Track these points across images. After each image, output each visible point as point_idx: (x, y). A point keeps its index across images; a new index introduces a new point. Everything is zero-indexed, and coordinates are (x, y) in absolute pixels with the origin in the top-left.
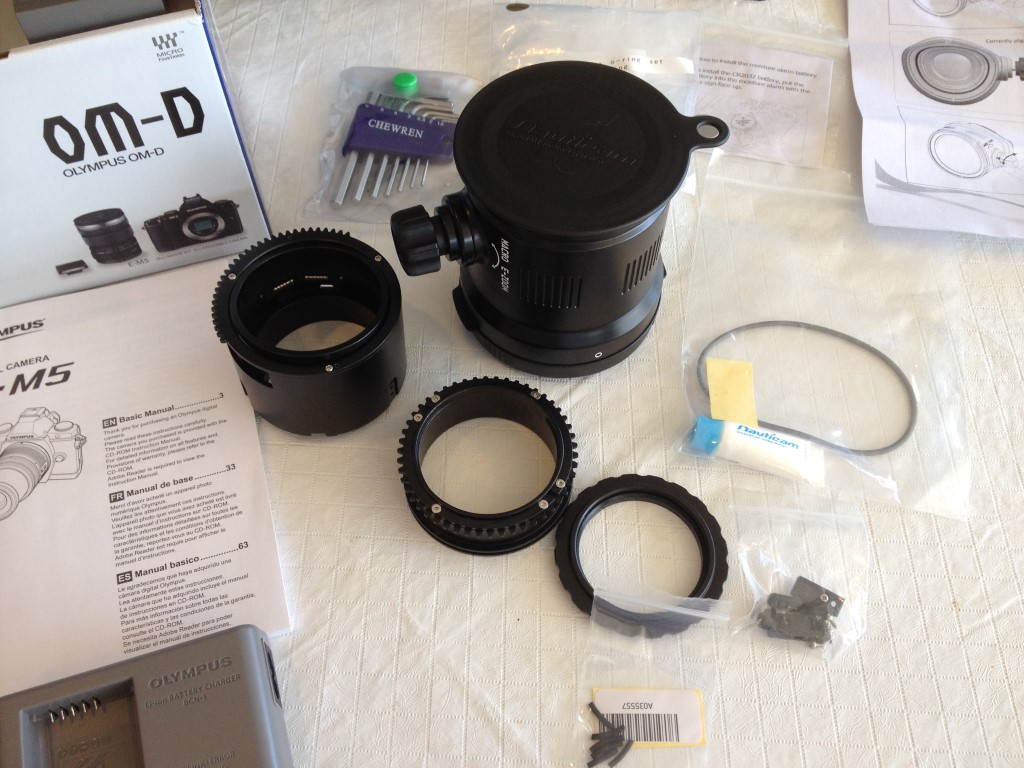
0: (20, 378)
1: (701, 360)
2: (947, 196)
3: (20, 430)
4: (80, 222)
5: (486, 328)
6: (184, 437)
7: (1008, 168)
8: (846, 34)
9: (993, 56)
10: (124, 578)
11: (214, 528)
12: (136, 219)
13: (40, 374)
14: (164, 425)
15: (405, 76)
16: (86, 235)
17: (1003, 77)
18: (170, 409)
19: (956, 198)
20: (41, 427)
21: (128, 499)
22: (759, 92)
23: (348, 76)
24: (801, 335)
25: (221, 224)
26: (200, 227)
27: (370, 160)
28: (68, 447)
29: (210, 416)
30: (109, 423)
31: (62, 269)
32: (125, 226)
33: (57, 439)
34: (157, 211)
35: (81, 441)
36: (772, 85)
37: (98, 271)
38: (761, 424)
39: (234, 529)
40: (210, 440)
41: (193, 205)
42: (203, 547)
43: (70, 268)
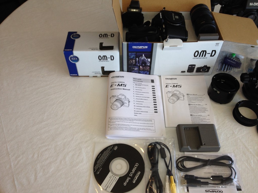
3: (174, 92)
4: (189, 65)
6: (199, 99)
10: (191, 115)
11: (204, 112)
12: (196, 67)
13: (177, 86)
14: (196, 97)
15: (234, 54)
16: (189, 68)
18: (197, 95)
20: (178, 93)
21: (191, 105)
25: (207, 70)
26: (203, 70)
27: (227, 65)
29: (203, 97)
30: (188, 94)
32: (194, 67)
33: (180, 95)
34: (200, 66)
35: (184, 96)
37: (186, 73)
39: (207, 113)
40: (203, 100)
41: (205, 66)
42: (203, 114)
43: (183, 72)
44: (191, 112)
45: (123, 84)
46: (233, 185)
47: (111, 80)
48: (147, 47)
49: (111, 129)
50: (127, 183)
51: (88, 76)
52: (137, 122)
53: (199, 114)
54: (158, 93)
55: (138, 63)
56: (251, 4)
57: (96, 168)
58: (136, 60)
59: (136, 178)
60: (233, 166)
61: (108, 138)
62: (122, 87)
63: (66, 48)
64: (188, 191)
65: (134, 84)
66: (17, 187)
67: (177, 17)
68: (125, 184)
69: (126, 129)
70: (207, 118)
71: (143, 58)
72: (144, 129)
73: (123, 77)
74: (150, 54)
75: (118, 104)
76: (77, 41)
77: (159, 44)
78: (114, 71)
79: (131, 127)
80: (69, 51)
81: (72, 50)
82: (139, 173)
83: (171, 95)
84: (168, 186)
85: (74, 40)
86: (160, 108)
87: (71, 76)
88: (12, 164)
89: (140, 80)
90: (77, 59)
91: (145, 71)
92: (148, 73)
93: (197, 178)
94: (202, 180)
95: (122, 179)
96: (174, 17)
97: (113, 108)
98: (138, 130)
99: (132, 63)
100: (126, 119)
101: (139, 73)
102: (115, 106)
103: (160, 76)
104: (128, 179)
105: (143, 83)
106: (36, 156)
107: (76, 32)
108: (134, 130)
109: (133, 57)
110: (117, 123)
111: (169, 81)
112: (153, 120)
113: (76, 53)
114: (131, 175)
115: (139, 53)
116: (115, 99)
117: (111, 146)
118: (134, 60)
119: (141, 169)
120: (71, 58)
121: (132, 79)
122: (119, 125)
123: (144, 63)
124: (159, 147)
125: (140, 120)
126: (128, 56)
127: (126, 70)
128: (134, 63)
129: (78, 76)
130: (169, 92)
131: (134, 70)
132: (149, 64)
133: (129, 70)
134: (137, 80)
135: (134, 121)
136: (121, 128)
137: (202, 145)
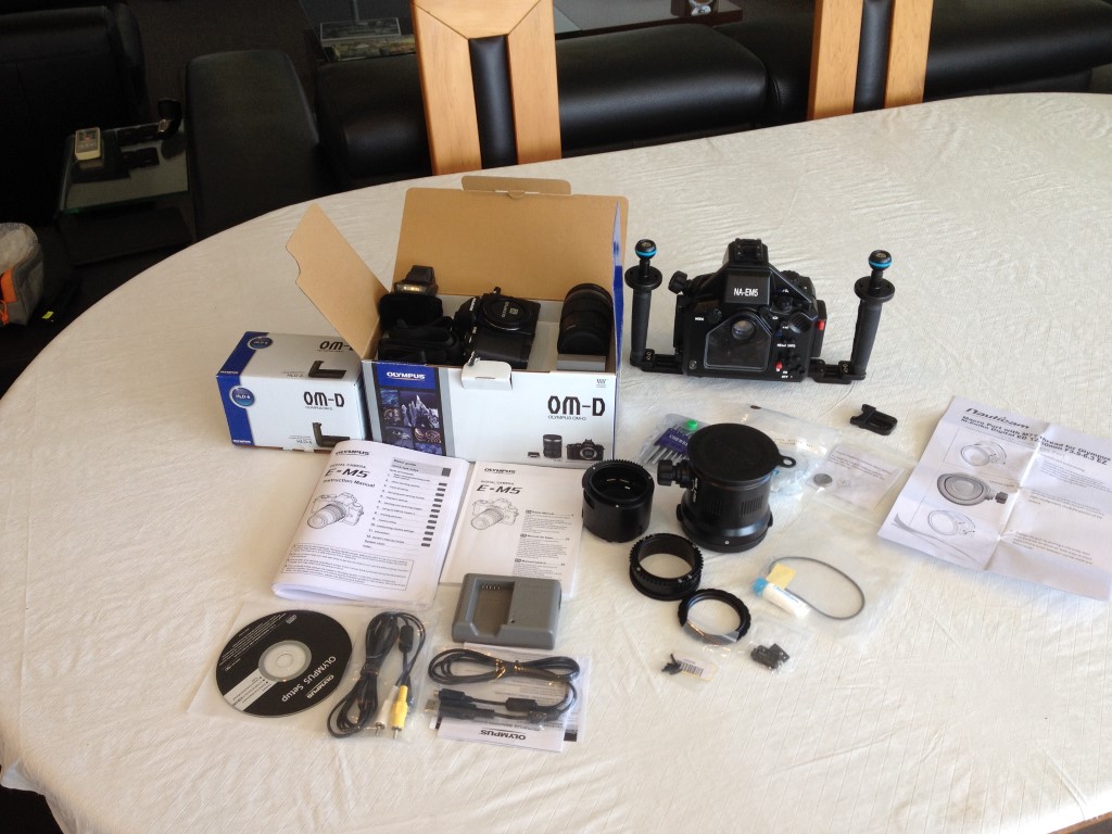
0: (501, 488)
1: (774, 563)
2: (927, 538)
3: (495, 504)
4: (545, 437)
5: (686, 521)
6: (554, 524)
7: (967, 537)
8: (919, 460)
9: (987, 487)
10: (517, 560)
11: (555, 556)
12: (565, 442)
13: (508, 489)
14: (548, 518)
15: (693, 422)
16: (545, 443)
17: (987, 498)
18: (552, 514)
19: (930, 539)
20: (504, 505)
21: (527, 537)
22: (858, 473)
23: (669, 417)
24: (825, 569)
25: (595, 455)
26: (587, 453)
27: (665, 450)
28: (512, 515)
29: (565, 521)
30: (528, 512)
31: (530, 454)
32: (560, 443)
33: (508, 511)
34: (574, 441)
35: (517, 514)
36: (867, 471)
37: (543, 459)
38: (786, 589)
39: (561, 559)
40: (563, 528)
41: (588, 443)
42: (548, 560)
43: (533, 455)
44: (519, 553)
45: (360, 469)
46: (560, 726)
47: (334, 458)
48: (422, 377)
49: (288, 570)
50: (292, 698)
51: (281, 449)
52: (366, 561)
53: (540, 560)
54: (451, 503)
55: (406, 419)
56: (738, 292)
57: (227, 657)
58: (401, 411)
59: (319, 687)
60: (574, 682)
61: (278, 593)
62: (355, 478)
63: (226, 367)
64: (438, 726)
65: (392, 474)
66: (24, 678)
67: (514, 311)
68: (285, 698)
69: (330, 574)
70: (554, 570)
71: (418, 407)
72: (378, 580)
73: (367, 454)
74: (434, 397)
75: (329, 515)
76: (260, 355)
77: (452, 371)
78: (348, 439)
79: (345, 570)
80: (232, 375)
81: (239, 374)
82: (330, 678)
83: (484, 508)
84: (389, 708)
85: (253, 352)
86: (441, 536)
87: (236, 444)
88: (26, 631)
89: (413, 466)
90: (250, 398)
91: (431, 443)
92: (440, 450)
93: (471, 699)
94: (480, 706)
95: (281, 687)
96: (505, 309)
97: (311, 523)
98: (361, 580)
99: (392, 419)
100: (337, 552)
101: (416, 449)
102: (319, 520)
103: (473, 463)
104: (296, 689)
105: (416, 474)
106: (89, 617)
107: (265, 334)
108: (352, 578)
109: (393, 401)
110: (309, 558)
111: (493, 477)
112: (410, 563)
113: (248, 381)
114: (308, 681)
115: (406, 390)
116: (325, 504)
117: (281, 613)
118: (396, 411)
119: (339, 671)
120: (234, 393)
121: (390, 461)
122: (312, 562)
123: (423, 420)
124: (401, 623)
125: (374, 559)
126: (379, 398)
127: (380, 438)
128: (397, 419)
129: (252, 445)
130: (481, 501)
131: (399, 438)
132: (436, 425)
133: (388, 439)
134: (403, 465)
135: (358, 560)
136: (317, 572)
137: (505, 622)
